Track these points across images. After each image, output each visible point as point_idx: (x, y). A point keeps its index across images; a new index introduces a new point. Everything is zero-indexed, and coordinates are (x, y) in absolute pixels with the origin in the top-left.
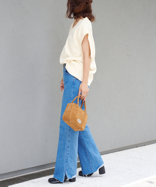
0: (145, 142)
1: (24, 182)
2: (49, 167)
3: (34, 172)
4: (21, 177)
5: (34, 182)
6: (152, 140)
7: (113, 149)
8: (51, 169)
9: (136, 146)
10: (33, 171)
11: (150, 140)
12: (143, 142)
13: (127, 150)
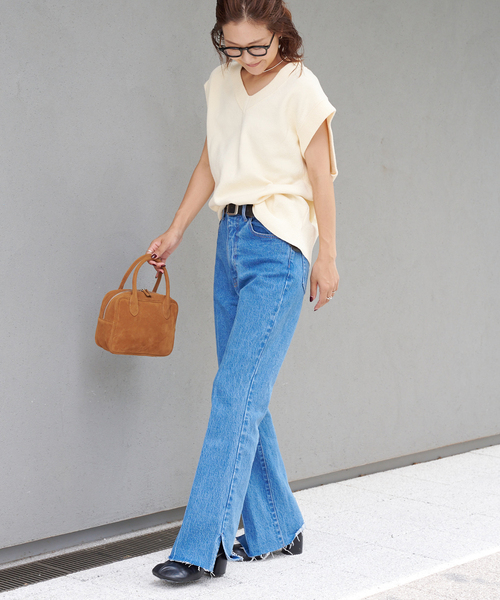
0: (440, 448)
1: (54, 580)
2: (133, 531)
3: (85, 547)
4: (43, 561)
5: (84, 580)
6: (462, 441)
7: (337, 469)
8: (139, 538)
9: (413, 460)
10: (83, 543)
11: (456, 442)
12: (434, 446)
13: (381, 473)
